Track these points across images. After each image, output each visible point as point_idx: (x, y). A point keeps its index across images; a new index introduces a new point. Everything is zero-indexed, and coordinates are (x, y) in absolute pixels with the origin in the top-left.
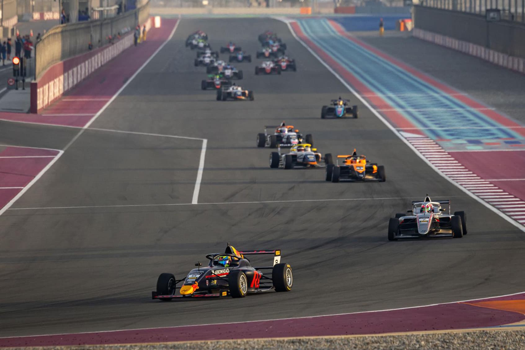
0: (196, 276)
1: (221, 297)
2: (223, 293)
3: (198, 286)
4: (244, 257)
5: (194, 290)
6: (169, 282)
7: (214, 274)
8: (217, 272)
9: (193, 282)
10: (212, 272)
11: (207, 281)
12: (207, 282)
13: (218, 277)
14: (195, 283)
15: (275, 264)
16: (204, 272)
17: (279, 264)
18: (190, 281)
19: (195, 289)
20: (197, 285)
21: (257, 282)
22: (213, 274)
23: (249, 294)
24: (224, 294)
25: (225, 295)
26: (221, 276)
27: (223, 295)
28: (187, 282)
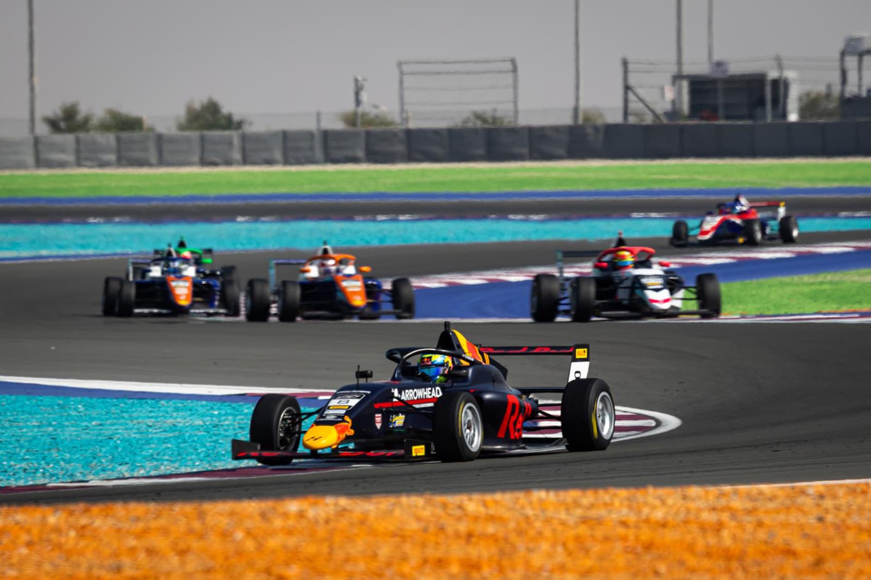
0: (347, 402)
1: (408, 459)
2: (414, 448)
3: (352, 428)
4: (490, 359)
5: (339, 438)
6: (282, 416)
7: (397, 398)
8: (408, 395)
9: (339, 417)
10: (393, 393)
11: (377, 415)
12: (378, 418)
13: (406, 408)
14: (344, 421)
15: (572, 378)
16: (369, 392)
17: (583, 380)
18: (330, 414)
19: (344, 436)
20: (350, 425)
21: (515, 424)
22: (395, 400)
23: (483, 454)
24: (417, 451)
25: (419, 454)
26: (417, 406)
27: (414, 454)
28: (324, 417)
